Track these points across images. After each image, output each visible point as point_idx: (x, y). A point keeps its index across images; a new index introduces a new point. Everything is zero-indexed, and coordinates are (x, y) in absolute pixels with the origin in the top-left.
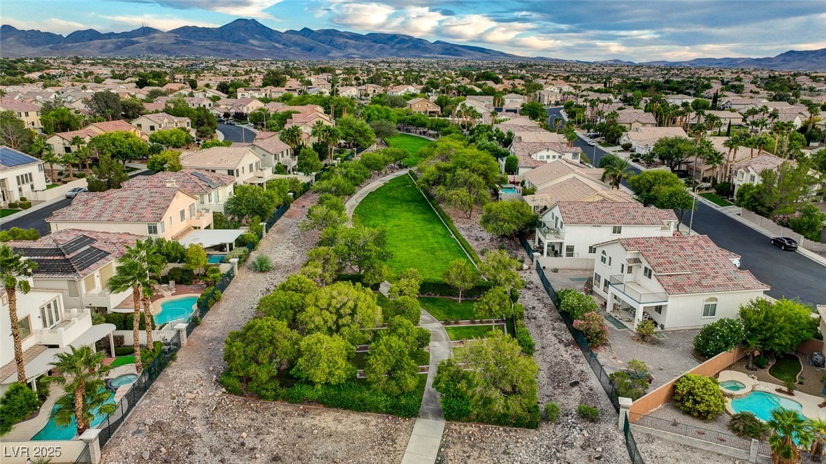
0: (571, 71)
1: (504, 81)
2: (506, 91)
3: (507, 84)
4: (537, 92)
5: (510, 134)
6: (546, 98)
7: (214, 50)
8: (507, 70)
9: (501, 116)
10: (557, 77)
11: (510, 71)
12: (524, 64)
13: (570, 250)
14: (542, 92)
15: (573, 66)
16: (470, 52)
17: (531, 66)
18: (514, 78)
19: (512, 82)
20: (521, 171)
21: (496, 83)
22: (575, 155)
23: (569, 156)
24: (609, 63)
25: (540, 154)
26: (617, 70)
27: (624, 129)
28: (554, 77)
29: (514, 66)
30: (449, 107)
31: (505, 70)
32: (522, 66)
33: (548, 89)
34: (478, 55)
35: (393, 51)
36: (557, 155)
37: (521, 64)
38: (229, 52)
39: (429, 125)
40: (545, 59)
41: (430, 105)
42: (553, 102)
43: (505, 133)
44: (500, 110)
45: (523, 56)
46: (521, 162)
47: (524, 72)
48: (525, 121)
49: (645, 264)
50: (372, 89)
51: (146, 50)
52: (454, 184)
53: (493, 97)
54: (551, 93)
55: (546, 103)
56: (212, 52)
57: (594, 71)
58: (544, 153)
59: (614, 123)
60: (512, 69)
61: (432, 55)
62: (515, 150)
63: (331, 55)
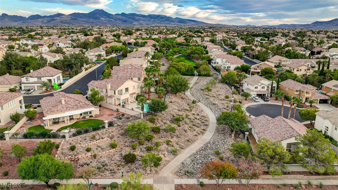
0: (229, 29)
1: (204, 33)
2: (205, 36)
3: (205, 34)
4: (215, 36)
5: (206, 46)
6: (218, 38)
7: (87, 22)
8: (205, 29)
9: (204, 42)
10: (223, 32)
11: (206, 30)
12: (211, 27)
13: (218, 63)
14: (216, 36)
15: (230, 28)
16: (190, 22)
17: (214, 28)
18: (207, 32)
19: (207, 33)
20: (209, 53)
21: (201, 34)
22: (222, 50)
23: (221, 50)
24: (246, 26)
25: (213, 50)
26: (247, 29)
27: (237, 46)
28: (222, 32)
29: (207, 28)
30: (188, 41)
31: (204, 29)
32: (210, 28)
33: (219, 35)
34: (193, 23)
35: (159, 22)
36: (218, 50)
37: (210, 27)
38: (93, 23)
39: (184, 45)
40: (220, 24)
41: (182, 40)
42: (220, 40)
43: (205, 46)
44: (204, 41)
45: (211, 23)
46: (209, 52)
47: (211, 30)
48: (211, 43)
49: (228, 61)
50: (162, 36)
51: (60, 22)
52: (195, 53)
53: (201, 38)
54: (219, 37)
55: (217, 40)
56: (86, 23)
57: (238, 29)
58: (215, 49)
59: (235, 44)
60: (207, 29)
61: (174, 23)
62: (208, 49)
63: (134, 23)
